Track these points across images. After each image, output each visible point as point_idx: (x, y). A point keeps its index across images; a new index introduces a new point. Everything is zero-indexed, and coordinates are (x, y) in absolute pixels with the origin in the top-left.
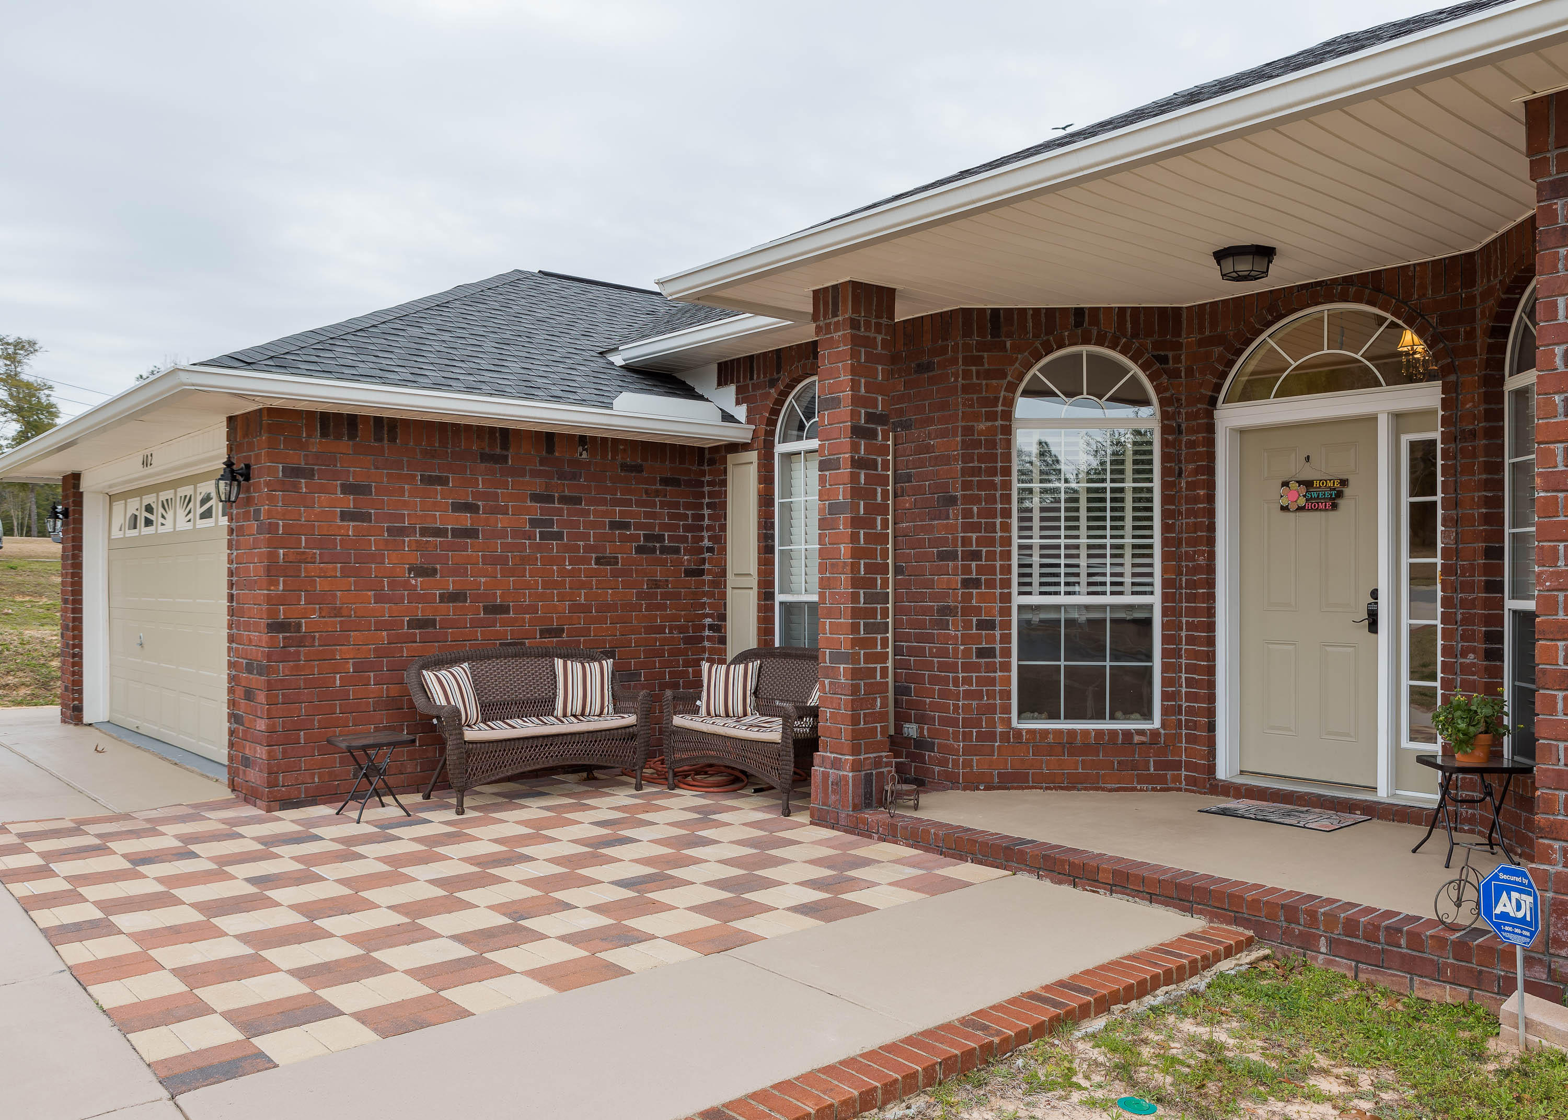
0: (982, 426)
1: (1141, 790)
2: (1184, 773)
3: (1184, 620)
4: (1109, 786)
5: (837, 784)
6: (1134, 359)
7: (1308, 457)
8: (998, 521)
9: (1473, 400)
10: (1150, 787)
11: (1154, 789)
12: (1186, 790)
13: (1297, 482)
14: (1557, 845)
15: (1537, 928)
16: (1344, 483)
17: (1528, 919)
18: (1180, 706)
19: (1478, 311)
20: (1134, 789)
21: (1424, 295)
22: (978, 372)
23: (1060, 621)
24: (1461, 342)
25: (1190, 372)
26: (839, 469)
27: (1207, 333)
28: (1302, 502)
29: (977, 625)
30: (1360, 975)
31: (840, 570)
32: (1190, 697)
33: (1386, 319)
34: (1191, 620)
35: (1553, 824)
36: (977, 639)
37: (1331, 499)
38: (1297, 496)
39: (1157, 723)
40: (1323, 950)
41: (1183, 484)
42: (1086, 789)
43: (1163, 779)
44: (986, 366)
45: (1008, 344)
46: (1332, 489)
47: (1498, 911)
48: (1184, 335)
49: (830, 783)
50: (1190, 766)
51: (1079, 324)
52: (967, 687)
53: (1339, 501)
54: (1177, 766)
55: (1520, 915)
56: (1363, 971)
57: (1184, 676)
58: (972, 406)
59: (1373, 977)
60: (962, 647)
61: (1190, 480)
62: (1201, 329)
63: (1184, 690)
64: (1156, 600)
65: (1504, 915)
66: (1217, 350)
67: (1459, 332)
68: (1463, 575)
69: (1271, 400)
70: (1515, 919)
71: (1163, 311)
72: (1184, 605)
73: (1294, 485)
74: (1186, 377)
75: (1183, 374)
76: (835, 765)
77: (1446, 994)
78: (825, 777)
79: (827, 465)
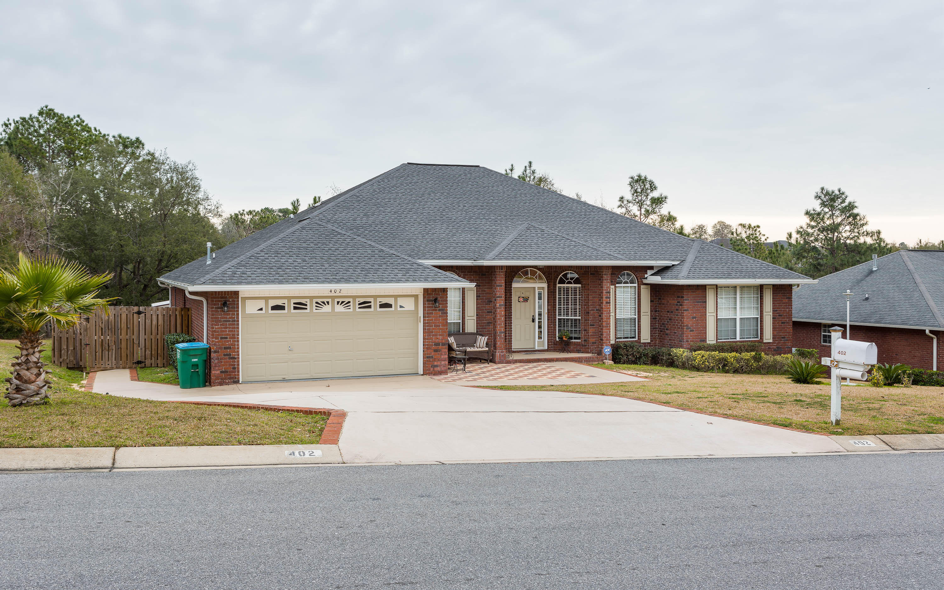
7: (523, 293)
9: (552, 287)
17: (609, 351)
19: (553, 274)
24: (549, 277)
33: (538, 272)
65: (606, 352)
68: (550, 313)
76: (502, 352)
77: (596, 363)
78: (500, 355)
79: (499, 297)
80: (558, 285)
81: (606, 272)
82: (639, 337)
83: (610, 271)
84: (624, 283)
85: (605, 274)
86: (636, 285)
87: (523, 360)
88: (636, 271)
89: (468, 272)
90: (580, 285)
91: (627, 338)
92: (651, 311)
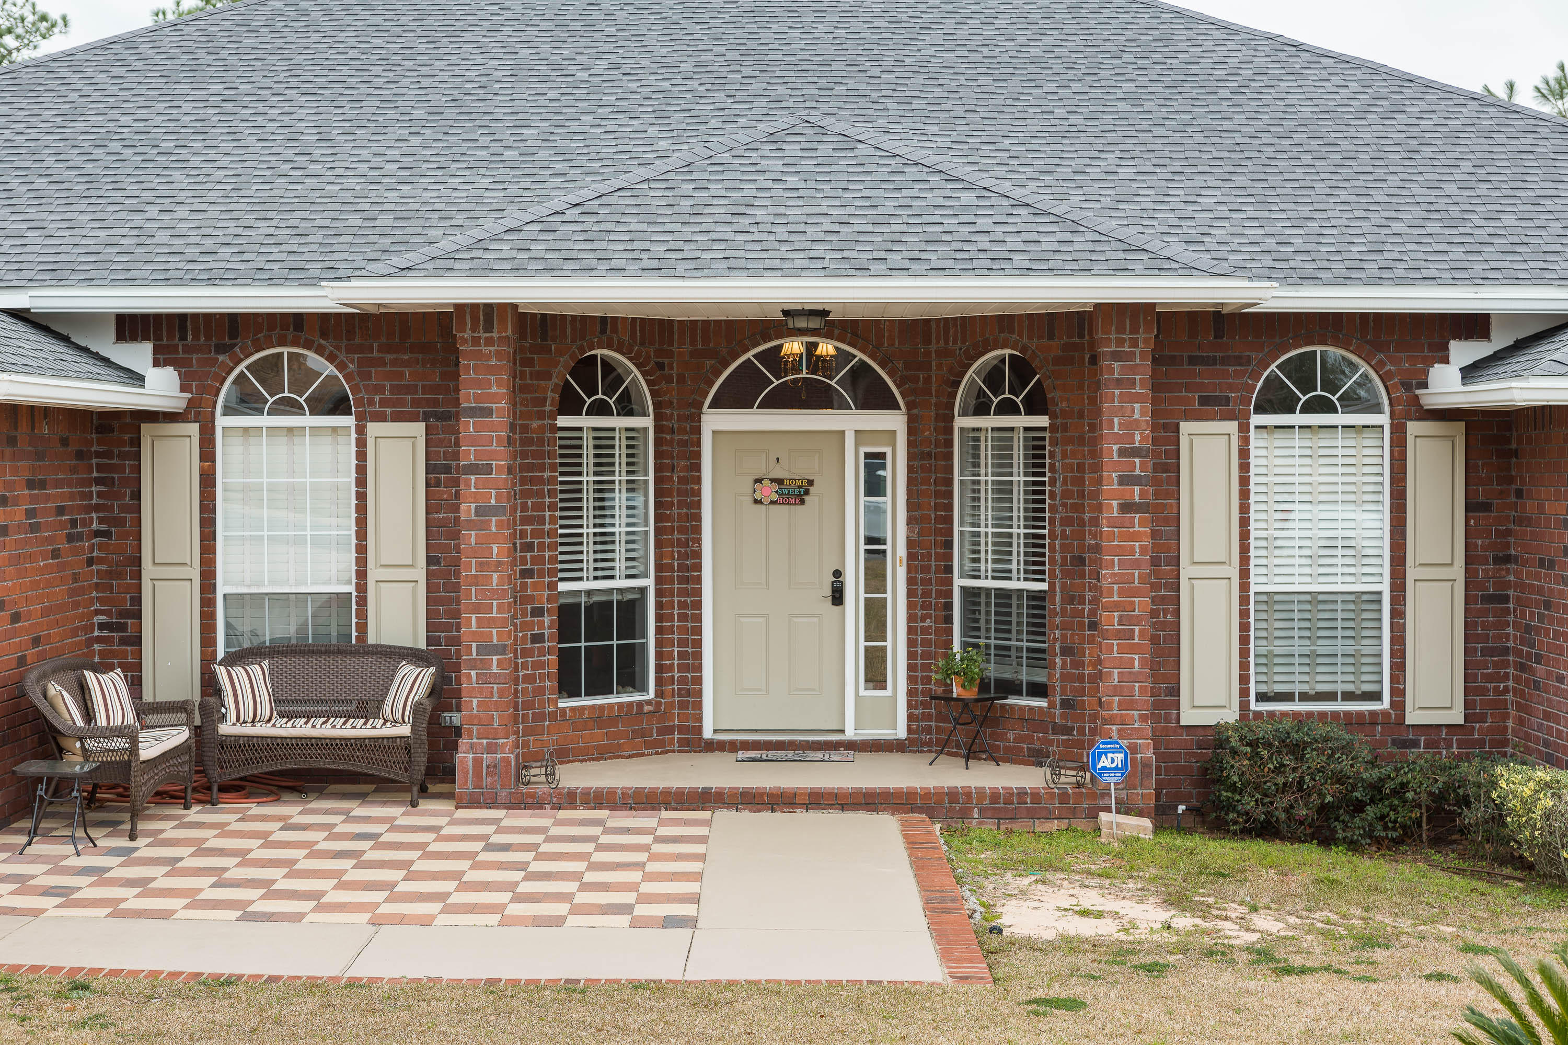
0: (535, 424)
1: (648, 755)
2: (677, 736)
3: (676, 599)
4: (626, 753)
5: (495, 766)
6: (637, 365)
7: (778, 459)
8: (547, 514)
9: (929, 430)
10: (654, 751)
11: (657, 753)
12: (679, 751)
13: (770, 479)
14: (1114, 727)
15: (1126, 770)
16: (810, 482)
17: (1120, 766)
18: (673, 676)
19: (934, 364)
20: (643, 755)
21: (893, 345)
22: (531, 373)
23: (580, 604)
24: (920, 384)
25: (681, 379)
26: (491, 474)
27: (699, 347)
28: (775, 497)
29: (531, 612)
30: (1001, 827)
31: (493, 568)
32: (681, 668)
33: (855, 356)
34: (683, 599)
35: (1112, 716)
36: (530, 626)
37: (800, 495)
38: (769, 491)
39: (652, 695)
40: (976, 816)
41: (675, 479)
42: (610, 758)
43: (661, 744)
44: (537, 368)
45: (553, 348)
46: (799, 487)
47: (1099, 766)
48: (676, 345)
49: (484, 766)
50: (681, 730)
51: (603, 331)
52: (524, 672)
53: (806, 498)
54: (670, 730)
55: (1114, 765)
56: (1003, 824)
57: (676, 650)
58: (527, 406)
59: (1010, 826)
60: (520, 634)
61: (682, 474)
62: (693, 342)
63: (676, 662)
64: (649, 583)
65: (1104, 768)
66: (709, 363)
67: (919, 378)
68: (922, 560)
69: (754, 410)
70: (1111, 769)
71: (661, 321)
72: (676, 586)
73: (766, 482)
74: (678, 382)
75: (675, 380)
76: (491, 749)
77: (1054, 825)
78: (478, 762)
79: (473, 469)
80: (962, 422)
81: (1121, 342)
82: (1398, 692)
83: (1145, 340)
84: (1306, 409)
85: (1116, 356)
86: (1383, 419)
87: (612, 792)
88: (1379, 347)
89: (388, 349)
90: (1043, 421)
91: (1330, 696)
92: (1469, 560)
